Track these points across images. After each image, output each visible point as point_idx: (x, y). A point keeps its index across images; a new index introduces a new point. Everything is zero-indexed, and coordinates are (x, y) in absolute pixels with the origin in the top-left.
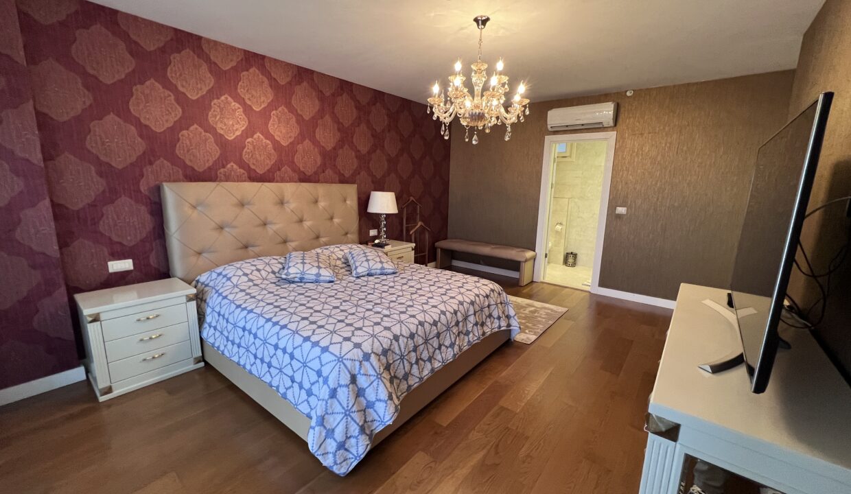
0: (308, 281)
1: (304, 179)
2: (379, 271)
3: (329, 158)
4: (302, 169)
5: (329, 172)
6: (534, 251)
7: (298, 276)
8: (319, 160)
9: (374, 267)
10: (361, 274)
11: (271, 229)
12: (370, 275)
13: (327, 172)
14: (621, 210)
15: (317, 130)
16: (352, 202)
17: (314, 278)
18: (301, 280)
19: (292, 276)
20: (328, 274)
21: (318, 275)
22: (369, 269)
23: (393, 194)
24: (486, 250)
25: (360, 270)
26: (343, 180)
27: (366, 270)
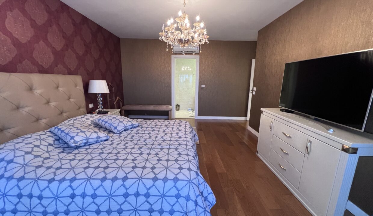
0: (91, 143)
1: (42, 71)
2: (130, 127)
3: (59, 56)
4: (40, 63)
5: (60, 66)
6: (171, 105)
7: (84, 142)
8: (52, 58)
9: (127, 125)
10: (121, 131)
11: (25, 111)
12: (126, 130)
13: (59, 66)
14: (203, 86)
15: (48, 35)
16: (81, 88)
17: (95, 140)
18: (86, 144)
19: (79, 143)
20: (105, 135)
21: (98, 137)
22: (125, 127)
23: (105, 81)
24: (151, 108)
25: (119, 128)
26: (70, 73)
27: (124, 127)
